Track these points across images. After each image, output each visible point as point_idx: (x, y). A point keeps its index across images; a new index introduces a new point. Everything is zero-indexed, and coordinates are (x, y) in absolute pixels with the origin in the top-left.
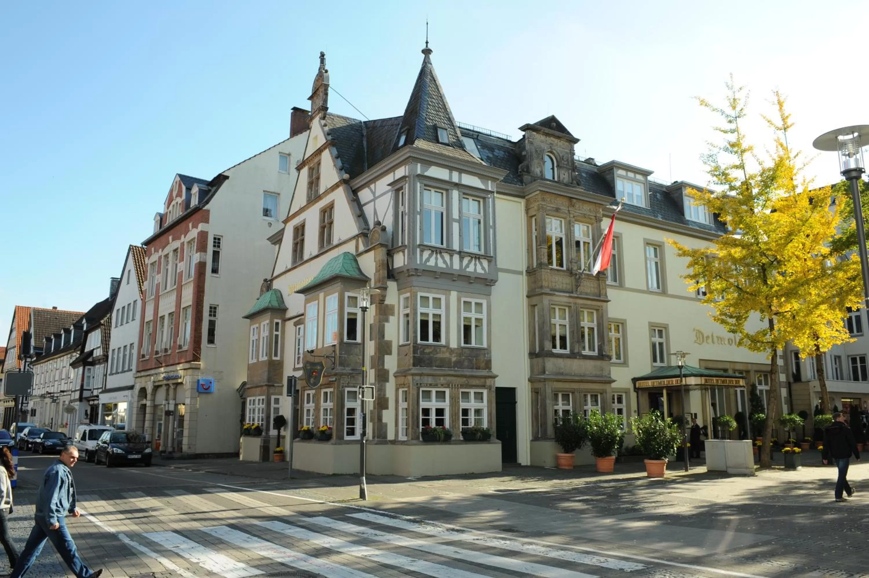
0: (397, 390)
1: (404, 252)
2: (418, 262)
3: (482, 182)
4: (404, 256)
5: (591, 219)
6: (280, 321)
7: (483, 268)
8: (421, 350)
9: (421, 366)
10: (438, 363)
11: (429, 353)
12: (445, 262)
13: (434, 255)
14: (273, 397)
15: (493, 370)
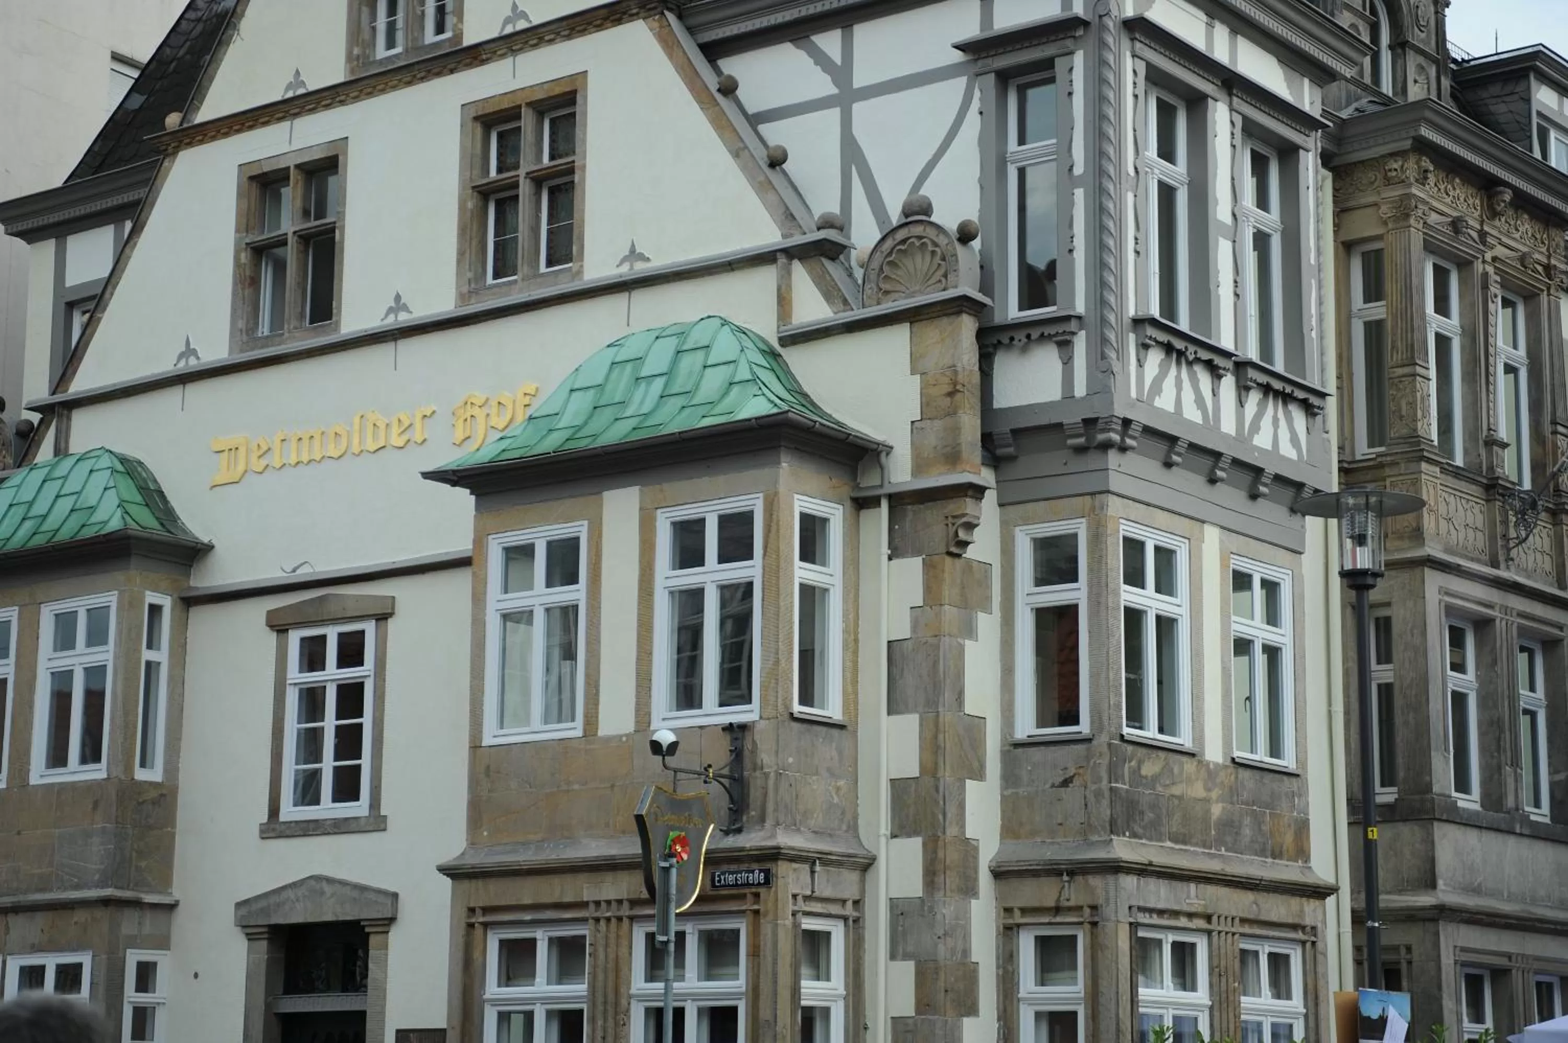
0: (1009, 931)
1: (1065, 345)
2: (1133, 394)
3: (1288, 80)
4: (1067, 362)
5: (1535, 271)
6: (166, 602)
7: (1295, 441)
8: (1133, 763)
9: (1134, 835)
10: (1175, 825)
11: (1155, 779)
12: (1200, 402)
13: (1173, 371)
14: (133, 958)
15: (1313, 863)
